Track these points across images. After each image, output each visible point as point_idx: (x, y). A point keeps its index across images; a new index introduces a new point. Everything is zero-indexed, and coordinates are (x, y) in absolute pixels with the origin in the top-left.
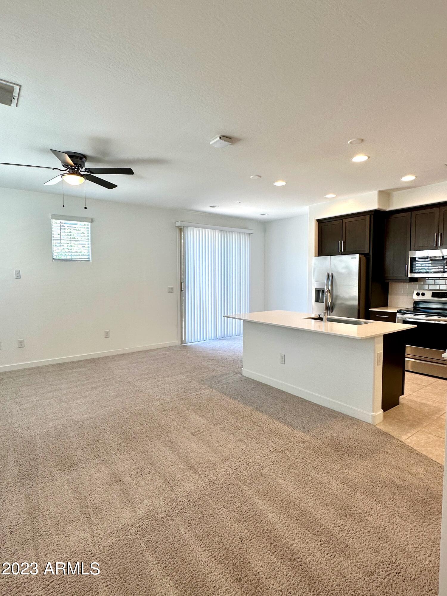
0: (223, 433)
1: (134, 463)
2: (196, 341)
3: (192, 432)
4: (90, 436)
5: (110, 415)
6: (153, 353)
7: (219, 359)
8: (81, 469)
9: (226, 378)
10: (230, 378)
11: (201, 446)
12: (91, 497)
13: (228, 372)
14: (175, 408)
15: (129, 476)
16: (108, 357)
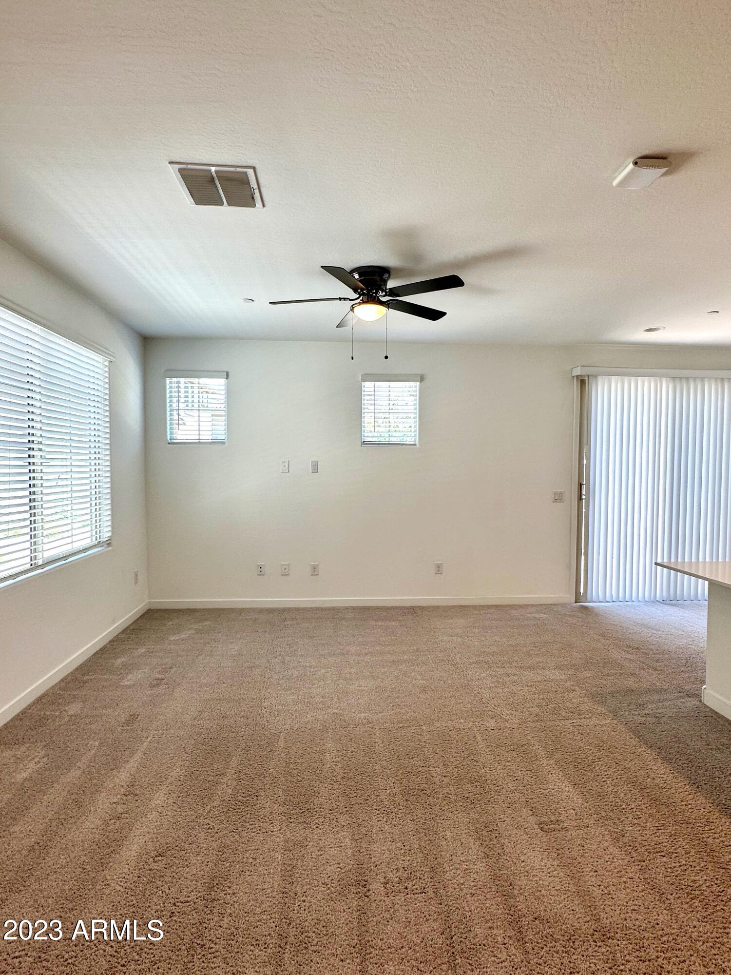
0: (616, 851)
1: (402, 851)
2: (607, 600)
3: (543, 819)
4: (353, 760)
5: (401, 725)
6: (514, 612)
7: (652, 650)
8: (315, 827)
9: (659, 701)
10: (667, 704)
11: (552, 869)
12: (304, 901)
13: (665, 687)
14: (522, 746)
15: (382, 880)
16: (437, 608)
